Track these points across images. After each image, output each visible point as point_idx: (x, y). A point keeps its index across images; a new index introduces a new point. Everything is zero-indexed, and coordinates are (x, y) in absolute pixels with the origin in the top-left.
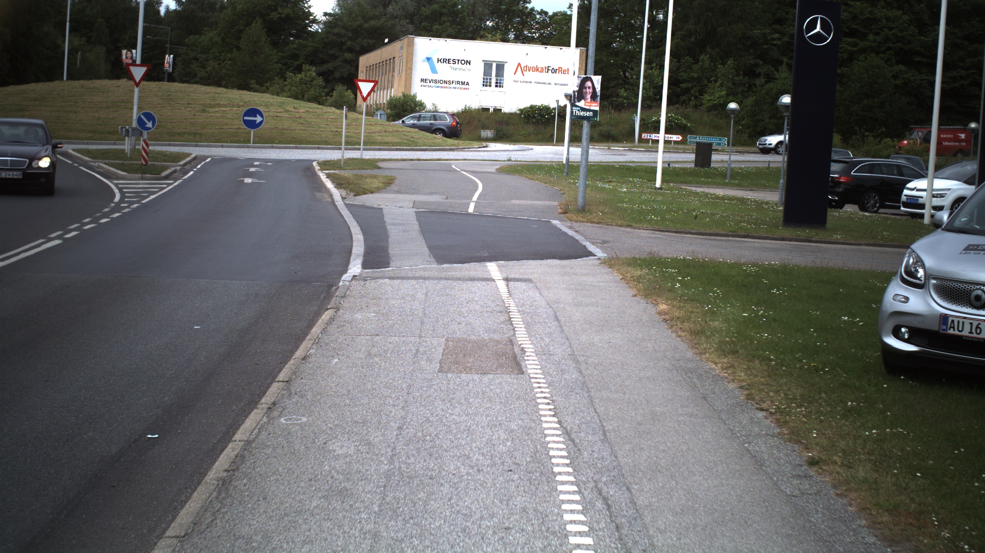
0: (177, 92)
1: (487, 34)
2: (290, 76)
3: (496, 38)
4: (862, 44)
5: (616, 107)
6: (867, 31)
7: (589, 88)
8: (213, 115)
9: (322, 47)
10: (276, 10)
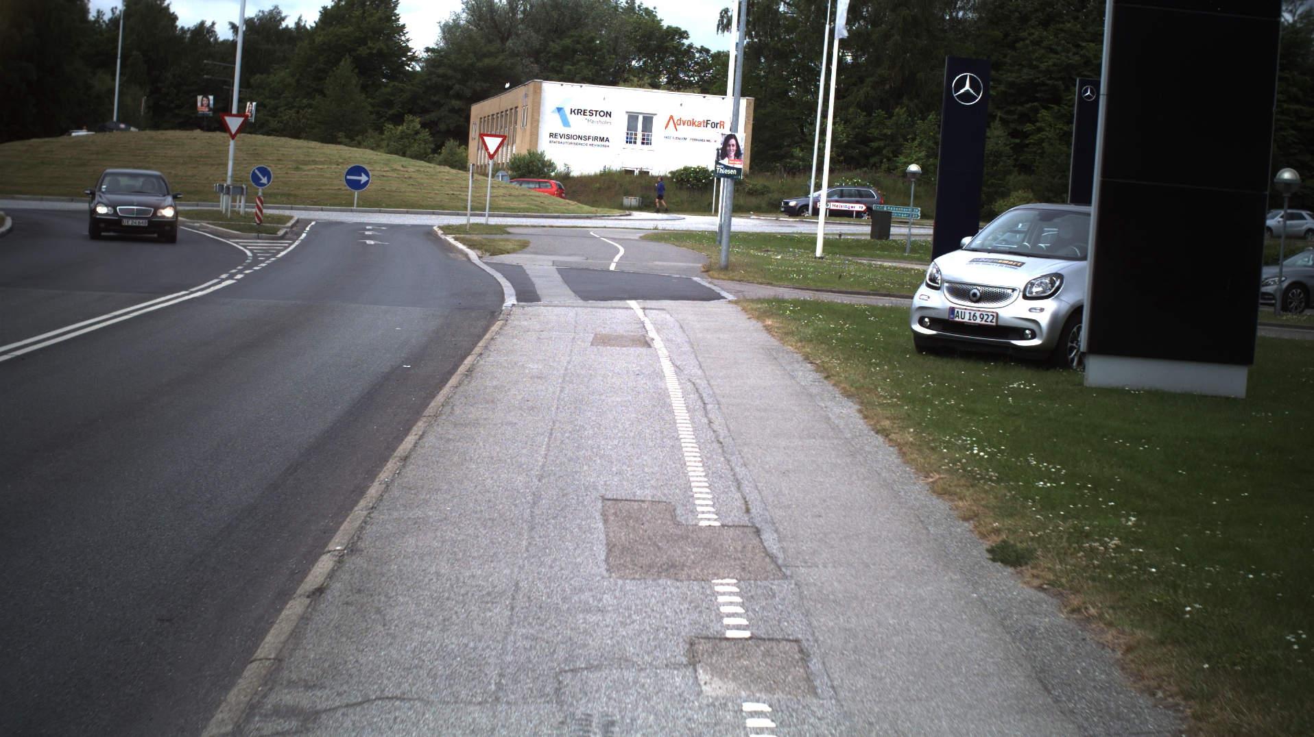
1: (632, 78)
2: (388, 128)
3: (643, 83)
5: (790, 170)
8: (308, 173)
9: (424, 92)
10: (366, 44)
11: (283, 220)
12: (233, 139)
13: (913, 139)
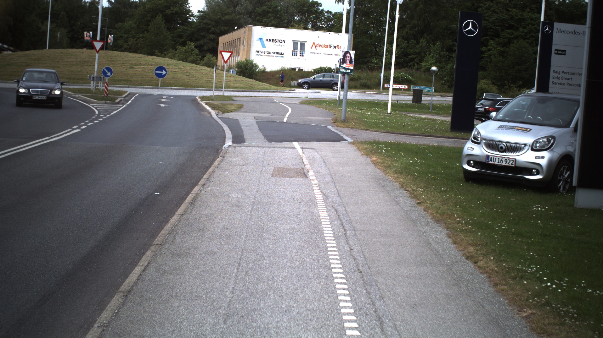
0: (116, 57)
1: (295, 25)
2: (179, 48)
3: (300, 27)
4: (516, 34)
5: (370, 69)
6: (519, 26)
7: (348, 57)
8: (137, 70)
9: (197, 31)
10: (170, 9)
11: (121, 93)
12: (97, 53)
13: (429, 54)
